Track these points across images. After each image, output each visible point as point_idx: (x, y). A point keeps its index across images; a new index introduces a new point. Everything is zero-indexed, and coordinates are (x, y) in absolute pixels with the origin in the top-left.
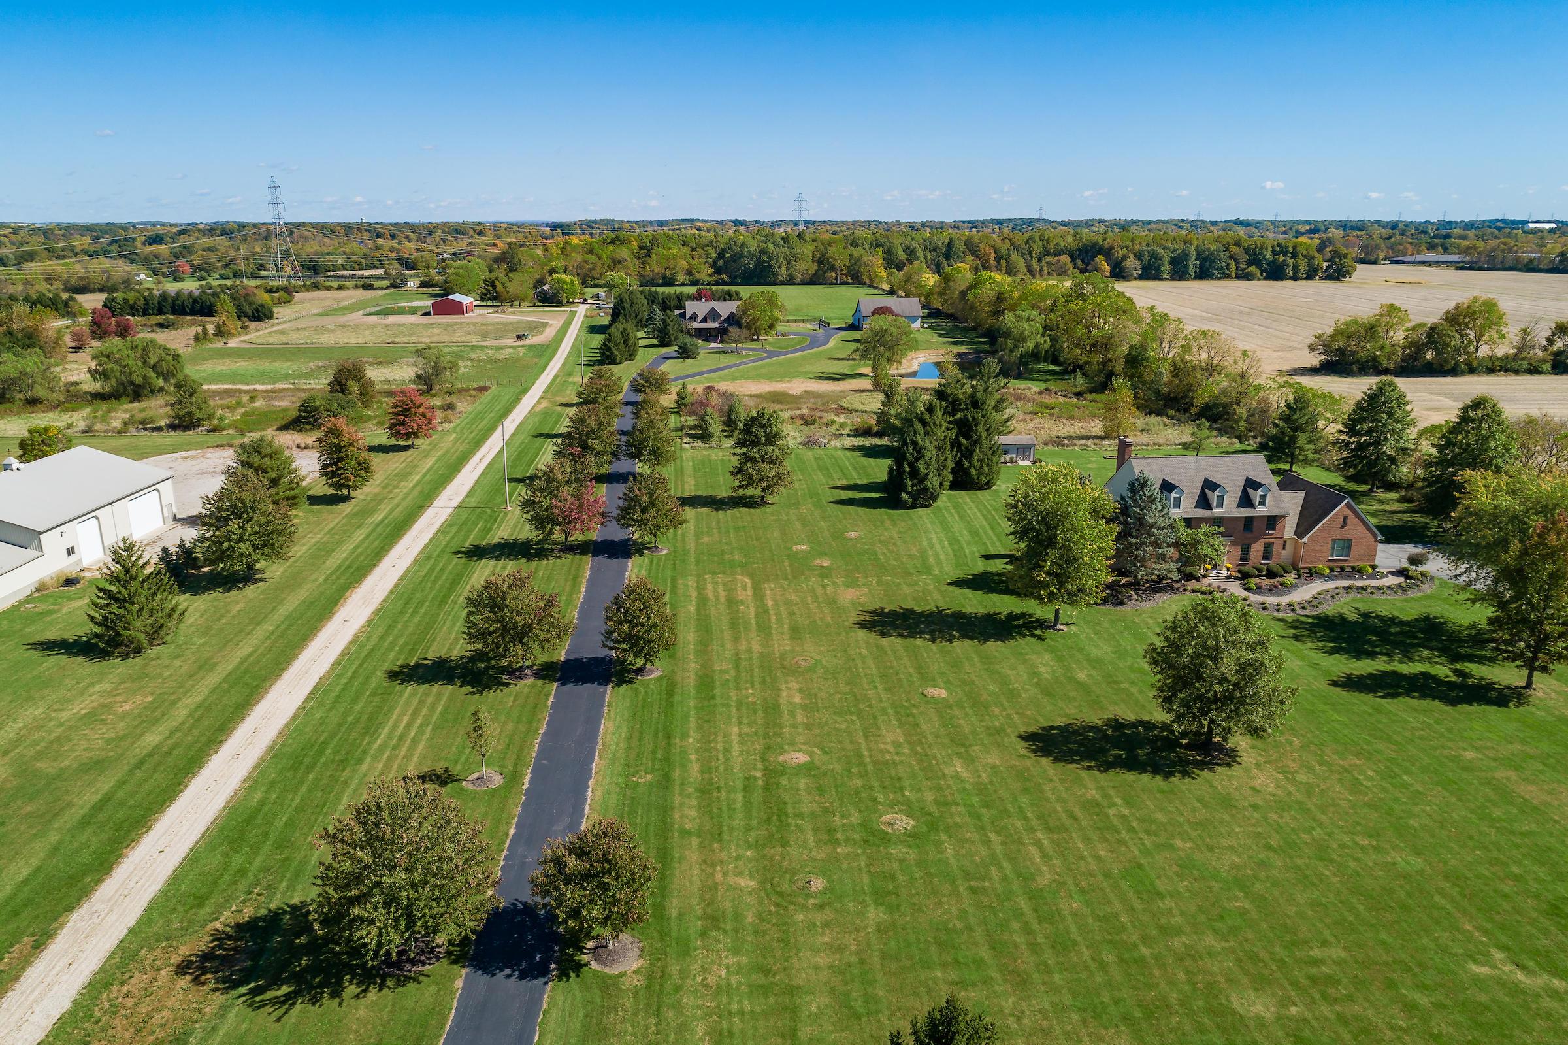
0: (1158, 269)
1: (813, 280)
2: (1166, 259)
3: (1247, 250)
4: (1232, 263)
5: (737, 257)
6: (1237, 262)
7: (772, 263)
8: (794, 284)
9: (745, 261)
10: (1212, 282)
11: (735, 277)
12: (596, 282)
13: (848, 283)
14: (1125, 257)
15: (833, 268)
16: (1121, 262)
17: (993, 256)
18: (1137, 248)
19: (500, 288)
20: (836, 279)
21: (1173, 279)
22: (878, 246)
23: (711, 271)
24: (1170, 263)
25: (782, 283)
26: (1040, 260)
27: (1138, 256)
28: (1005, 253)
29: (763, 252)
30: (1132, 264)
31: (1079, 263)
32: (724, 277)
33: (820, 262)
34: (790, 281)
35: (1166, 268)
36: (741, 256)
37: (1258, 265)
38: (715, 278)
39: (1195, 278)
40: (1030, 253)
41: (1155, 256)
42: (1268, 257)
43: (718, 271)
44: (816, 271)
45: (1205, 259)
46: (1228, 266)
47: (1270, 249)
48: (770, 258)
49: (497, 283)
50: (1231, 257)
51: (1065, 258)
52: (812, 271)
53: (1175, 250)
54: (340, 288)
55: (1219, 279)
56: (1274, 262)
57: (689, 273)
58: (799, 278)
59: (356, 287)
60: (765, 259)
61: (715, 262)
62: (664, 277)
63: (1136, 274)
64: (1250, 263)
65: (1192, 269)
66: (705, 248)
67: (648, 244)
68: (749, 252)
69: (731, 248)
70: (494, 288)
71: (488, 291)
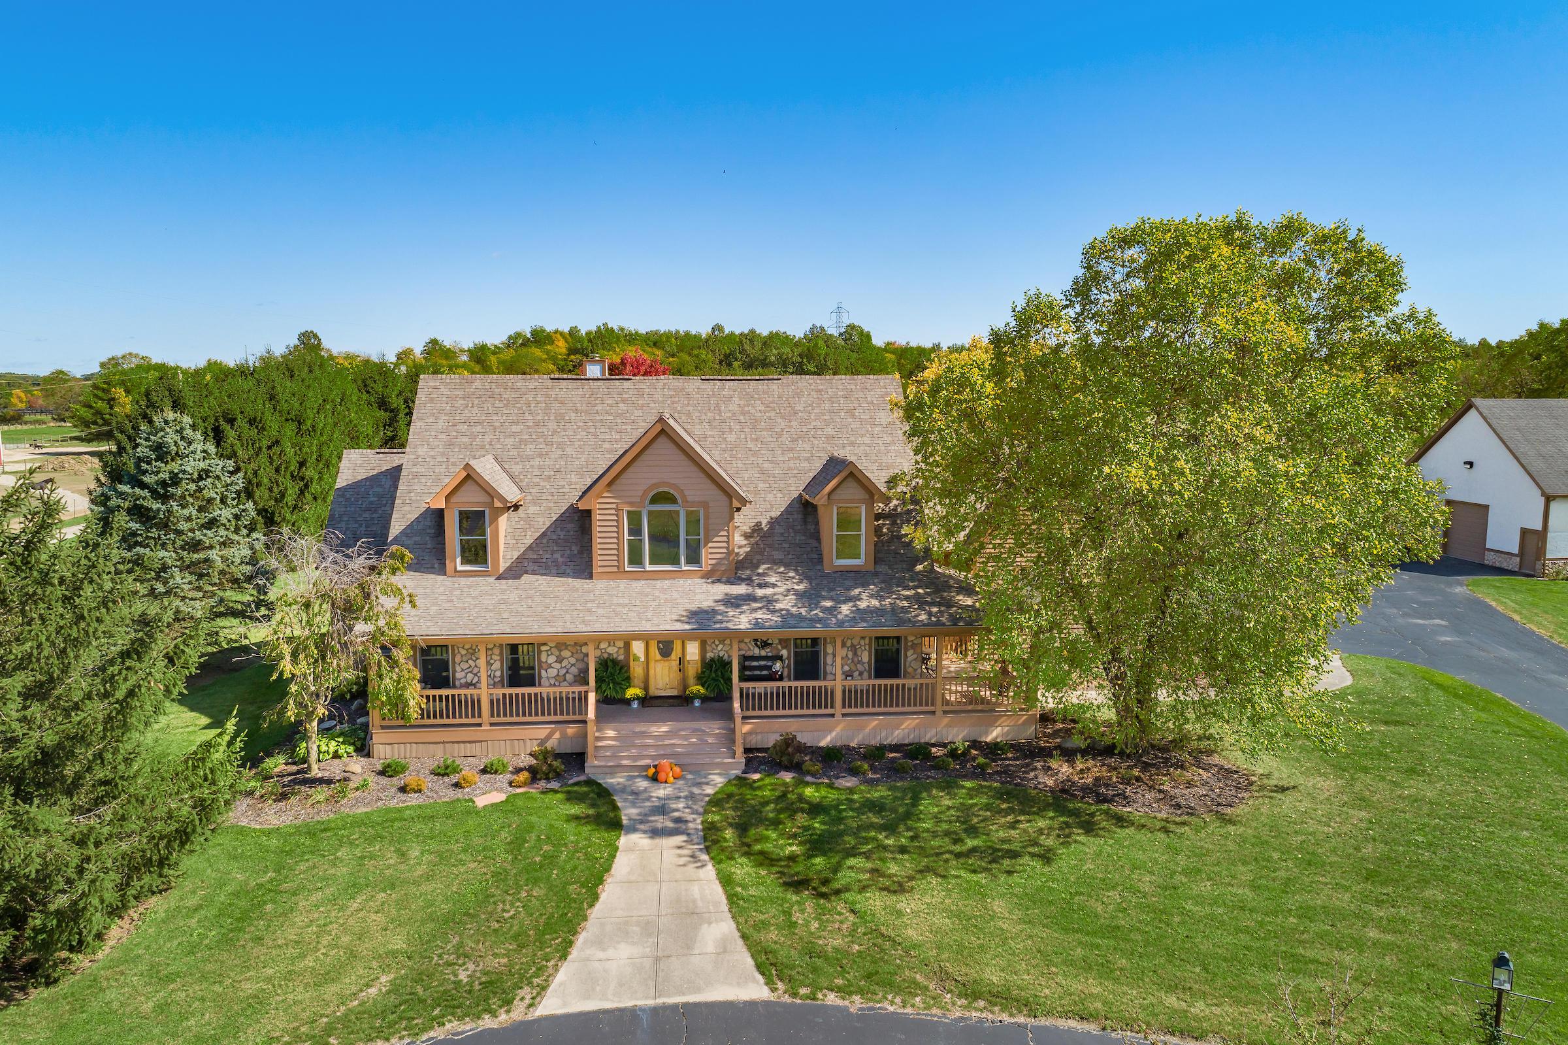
49: (118, 393)
66: (695, 352)
67: (586, 344)
68: (780, 356)
69: (742, 351)
70: (111, 408)
71: (98, 413)
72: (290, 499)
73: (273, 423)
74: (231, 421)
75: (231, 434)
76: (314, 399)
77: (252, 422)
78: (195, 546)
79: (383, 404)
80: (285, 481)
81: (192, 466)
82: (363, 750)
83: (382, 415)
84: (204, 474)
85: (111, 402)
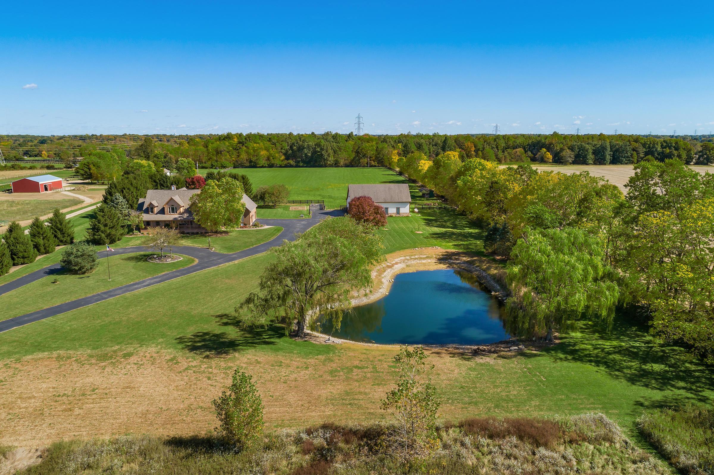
0: (585, 157)
1: (351, 164)
2: (591, 151)
3: (644, 145)
4: (635, 153)
5: (301, 149)
6: (638, 154)
7: (323, 152)
8: (338, 166)
9: (306, 151)
10: (622, 166)
11: (299, 162)
12: (204, 165)
13: (375, 166)
14: (562, 150)
15: (364, 156)
16: (559, 153)
17: (473, 149)
18: (570, 144)
19: (94, 170)
20: (367, 163)
21: (595, 164)
22: (399, 142)
23: (283, 157)
24: (593, 153)
25: (331, 166)
26: (503, 152)
27: (572, 148)
28: (481, 147)
29: (318, 145)
30: (568, 154)
31: (530, 153)
32: (291, 162)
33: (357, 152)
34: (336, 164)
35: (591, 156)
36: (304, 148)
37: (653, 155)
38: (286, 162)
39: (610, 163)
40: (497, 147)
41: (581, 148)
42: (659, 149)
43: (287, 158)
44: (354, 158)
45: (617, 150)
46: (632, 155)
47: (660, 144)
48: (322, 149)
49: (91, 166)
50: (634, 150)
51: (520, 150)
52: (352, 158)
53: (596, 145)
54: (31, 168)
55: (626, 164)
56: (663, 153)
57: (268, 159)
58: (342, 162)
59: (42, 168)
60: (318, 150)
61: (287, 151)
62: (251, 162)
63: (570, 160)
64: (646, 154)
65: (608, 158)
66: (281, 143)
67: (244, 140)
68: (308, 145)
69: (297, 143)
70: (90, 170)
71: (86, 172)
72: (135, 203)
73: (132, 189)
74: (124, 189)
75: (124, 191)
76: (139, 183)
77: (128, 189)
78: (121, 211)
79: (155, 181)
80: (134, 199)
81: (120, 201)
82: (140, 232)
83: (154, 184)
84: (122, 202)
85: (89, 169)
